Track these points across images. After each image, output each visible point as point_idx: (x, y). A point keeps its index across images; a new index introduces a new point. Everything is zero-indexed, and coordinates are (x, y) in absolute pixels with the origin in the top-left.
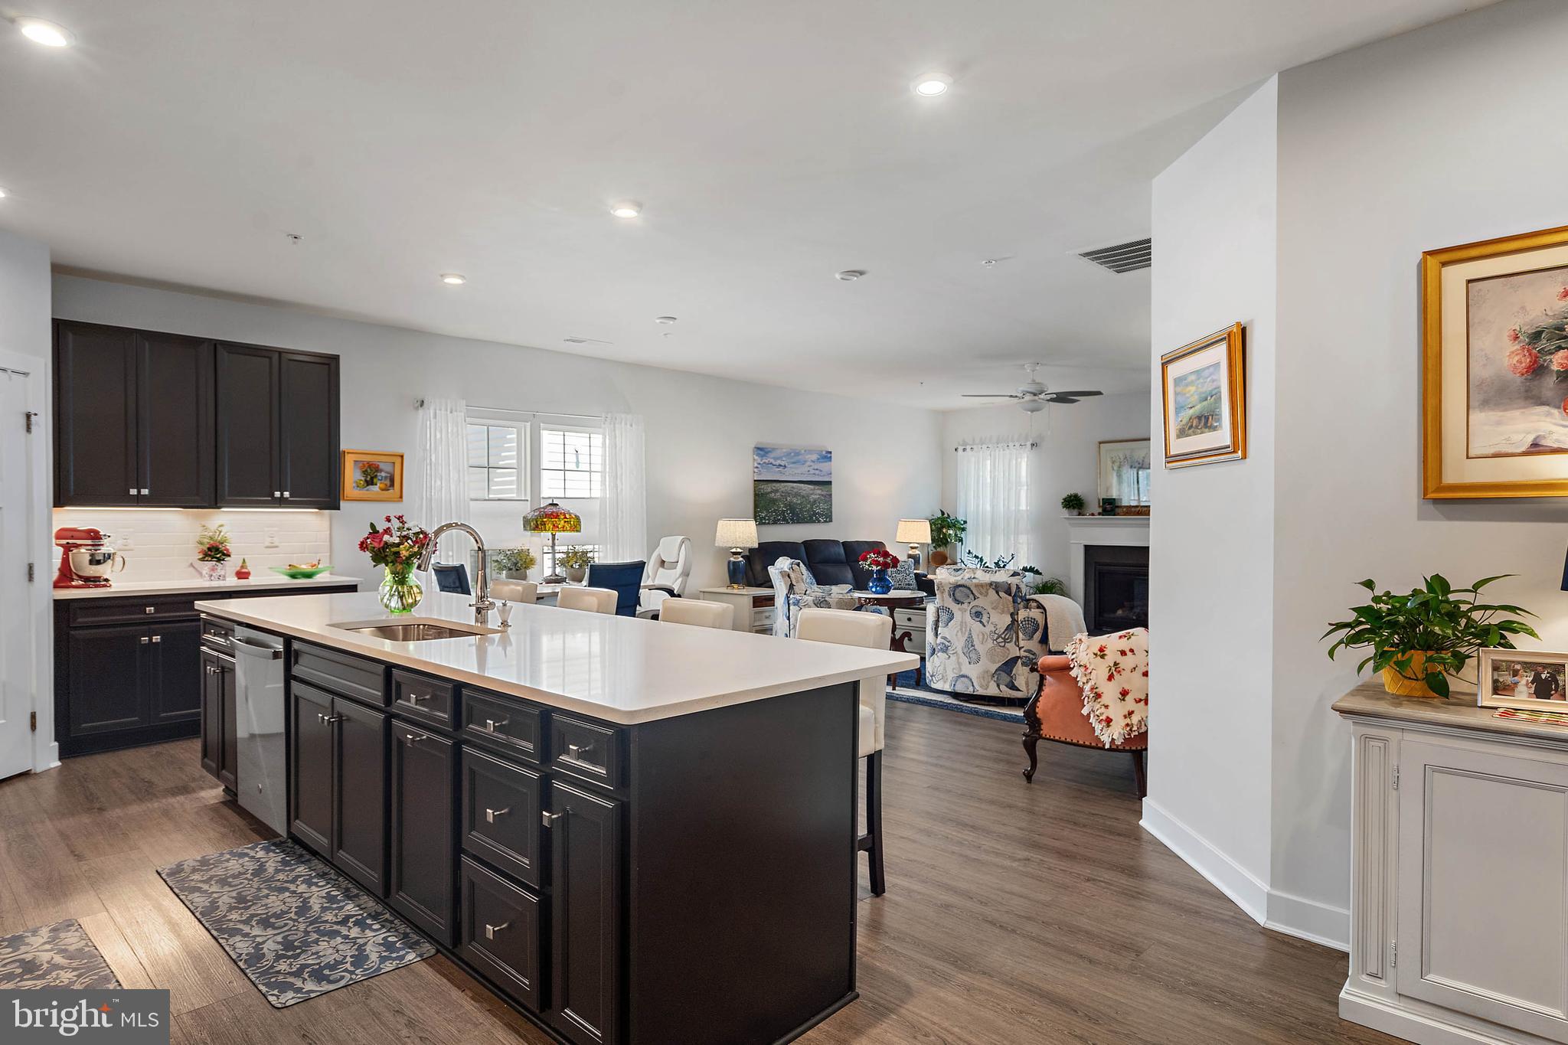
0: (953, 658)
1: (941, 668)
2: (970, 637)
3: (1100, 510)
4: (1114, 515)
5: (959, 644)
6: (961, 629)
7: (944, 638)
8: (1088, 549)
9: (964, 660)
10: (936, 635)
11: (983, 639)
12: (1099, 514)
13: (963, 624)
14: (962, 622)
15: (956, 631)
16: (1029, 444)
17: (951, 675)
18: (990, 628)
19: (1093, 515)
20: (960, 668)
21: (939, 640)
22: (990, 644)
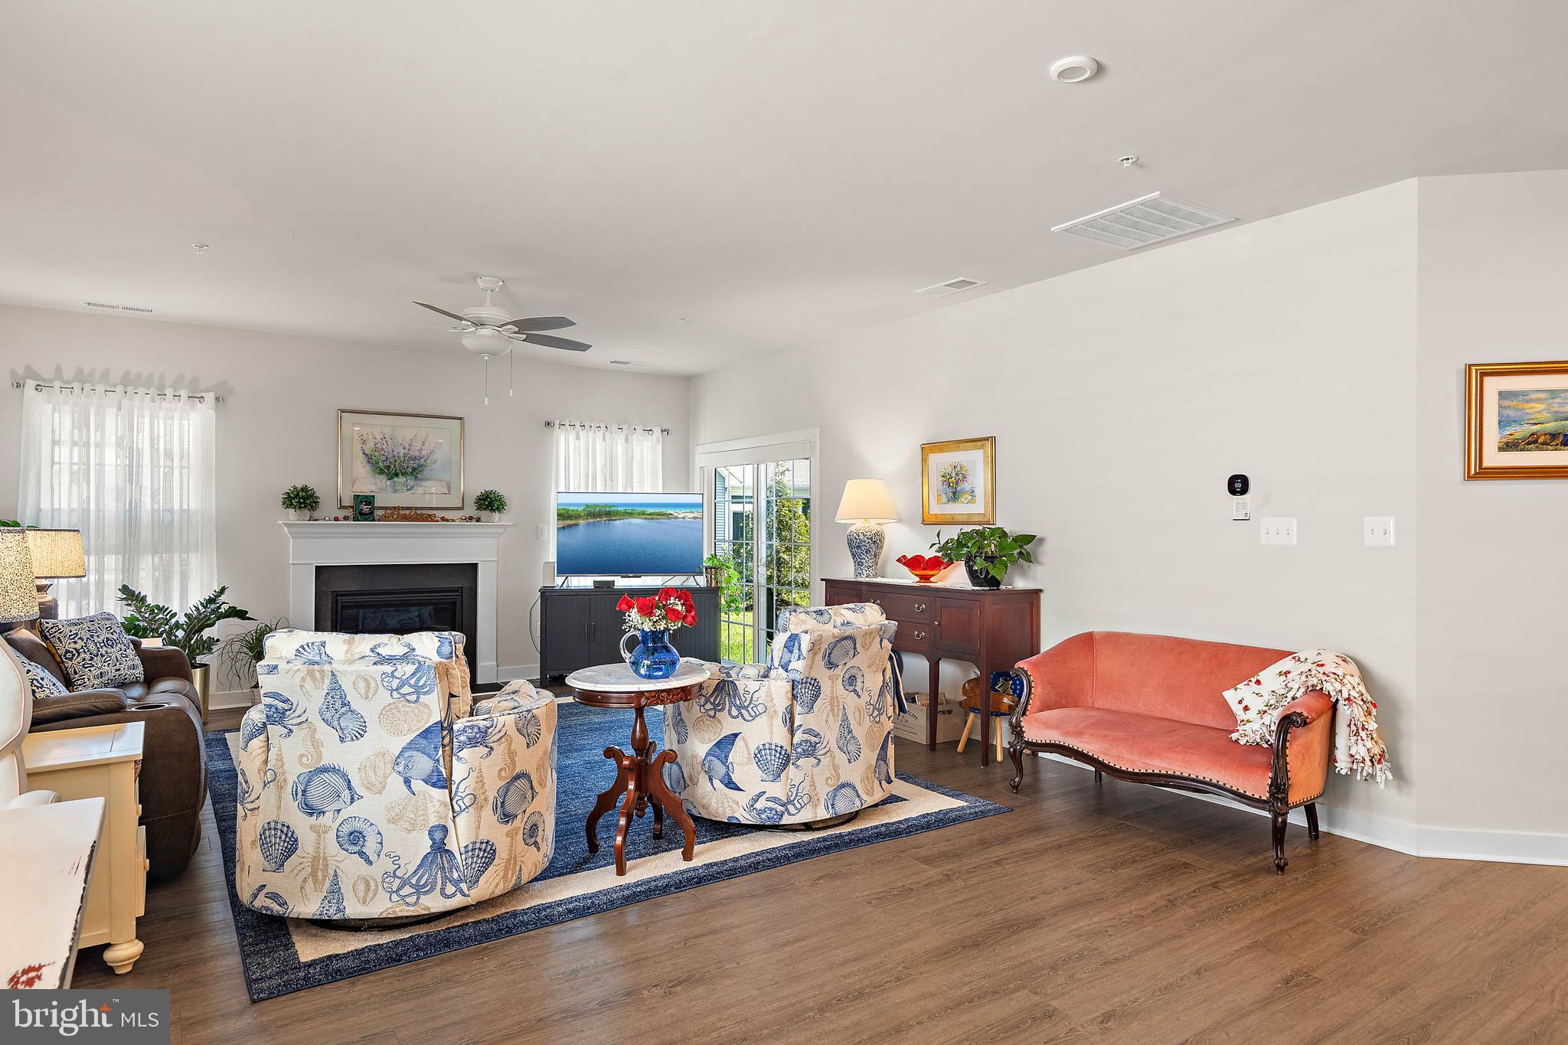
0: (825, 761)
1: (807, 784)
2: (845, 719)
3: (349, 513)
4: (373, 521)
5: (831, 735)
6: (832, 710)
7: (809, 731)
8: (322, 572)
9: (841, 758)
10: (792, 732)
11: (860, 719)
12: (346, 518)
13: (833, 699)
14: (832, 698)
15: (825, 716)
16: (210, 397)
17: (823, 791)
18: (865, 697)
19: (336, 519)
20: (838, 775)
21: (799, 737)
22: (867, 722)
